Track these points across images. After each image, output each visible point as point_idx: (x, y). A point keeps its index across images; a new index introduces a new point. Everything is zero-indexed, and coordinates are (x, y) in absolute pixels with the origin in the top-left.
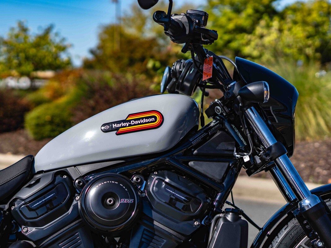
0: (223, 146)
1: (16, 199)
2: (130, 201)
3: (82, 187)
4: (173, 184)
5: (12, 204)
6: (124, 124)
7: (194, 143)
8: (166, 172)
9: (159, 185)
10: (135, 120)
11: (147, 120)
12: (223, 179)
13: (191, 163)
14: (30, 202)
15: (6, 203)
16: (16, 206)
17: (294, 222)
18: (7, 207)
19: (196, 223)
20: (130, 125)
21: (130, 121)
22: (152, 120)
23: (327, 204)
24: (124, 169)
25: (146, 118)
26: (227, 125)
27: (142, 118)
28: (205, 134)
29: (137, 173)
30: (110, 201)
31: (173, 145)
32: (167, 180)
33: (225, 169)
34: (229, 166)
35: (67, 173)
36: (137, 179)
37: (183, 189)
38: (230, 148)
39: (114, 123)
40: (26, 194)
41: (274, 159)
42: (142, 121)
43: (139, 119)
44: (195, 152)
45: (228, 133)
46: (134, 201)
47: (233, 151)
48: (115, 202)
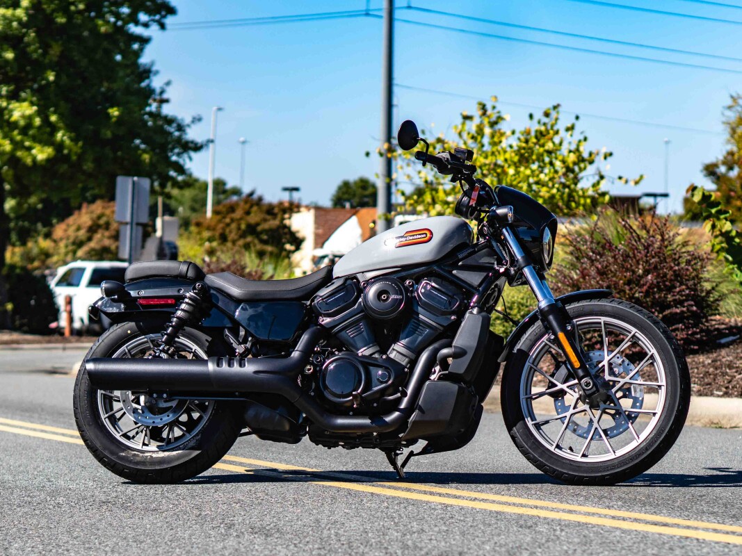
0: (485, 260)
1: (316, 297)
2: (400, 297)
3: (365, 288)
4: (436, 286)
5: (313, 301)
6: (402, 239)
7: (460, 256)
8: (433, 278)
9: (425, 288)
10: (410, 236)
11: (420, 236)
12: (480, 285)
13: (454, 272)
14: (325, 298)
15: (308, 300)
16: (316, 302)
17: (539, 323)
18: (309, 303)
19: (453, 317)
20: (406, 240)
21: (407, 237)
22: (423, 236)
23: (567, 308)
24: (399, 275)
25: (420, 234)
26: (494, 244)
27: (416, 235)
28: (472, 250)
29: (411, 278)
30: (384, 297)
31: (441, 256)
32: (433, 284)
33: (483, 277)
34: (487, 276)
35: (356, 278)
36: (409, 283)
37: (443, 290)
38: (493, 262)
40: (324, 292)
41: (521, 269)
42: (415, 237)
43: (413, 236)
44: (460, 263)
45: (495, 251)
46: (403, 298)
47: (494, 264)
48: (388, 298)
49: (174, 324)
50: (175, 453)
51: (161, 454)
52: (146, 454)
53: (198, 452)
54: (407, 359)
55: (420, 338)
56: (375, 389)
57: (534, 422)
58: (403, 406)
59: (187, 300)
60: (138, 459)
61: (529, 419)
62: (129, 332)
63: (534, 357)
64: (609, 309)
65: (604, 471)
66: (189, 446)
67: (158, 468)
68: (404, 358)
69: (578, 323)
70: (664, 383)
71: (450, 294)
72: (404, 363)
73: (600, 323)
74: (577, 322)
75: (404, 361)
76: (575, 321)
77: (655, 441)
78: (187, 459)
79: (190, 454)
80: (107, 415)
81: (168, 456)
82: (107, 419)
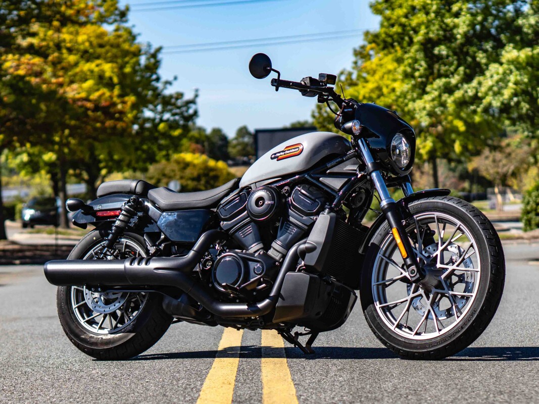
0: (349, 168)
1: (220, 205)
5: (218, 208)
6: (281, 153)
7: (329, 166)
8: (303, 185)
10: (288, 150)
12: (341, 189)
13: (321, 179)
14: (224, 206)
18: (216, 210)
19: (315, 218)
20: (285, 154)
21: (285, 151)
22: (296, 150)
24: (278, 184)
25: (294, 149)
27: (292, 149)
28: (340, 159)
30: (261, 203)
31: (310, 166)
32: (303, 191)
33: (344, 182)
35: (250, 188)
36: (285, 190)
37: (308, 195)
39: (277, 153)
40: (224, 200)
42: (291, 151)
44: (328, 171)
46: (274, 202)
48: (263, 203)
49: (113, 231)
50: (118, 335)
51: (110, 336)
52: (99, 337)
53: (133, 334)
54: (280, 255)
55: (290, 236)
56: (252, 280)
57: (381, 306)
58: (272, 294)
59: (123, 212)
60: (93, 340)
61: (378, 303)
62: (94, 238)
63: (384, 249)
64: (440, 205)
65: (429, 348)
66: (128, 330)
67: (106, 347)
68: (278, 253)
69: (418, 219)
70: (479, 269)
71: (313, 198)
72: (277, 258)
73: (434, 218)
74: (417, 217)
75: (277, 256)
76: (415, 216)
77: (469, 321)
78: (125, 340)
79: (127, 336)
80: (76, 306)
81: (113, 338)
82: (76, 309)
